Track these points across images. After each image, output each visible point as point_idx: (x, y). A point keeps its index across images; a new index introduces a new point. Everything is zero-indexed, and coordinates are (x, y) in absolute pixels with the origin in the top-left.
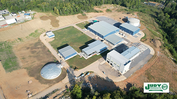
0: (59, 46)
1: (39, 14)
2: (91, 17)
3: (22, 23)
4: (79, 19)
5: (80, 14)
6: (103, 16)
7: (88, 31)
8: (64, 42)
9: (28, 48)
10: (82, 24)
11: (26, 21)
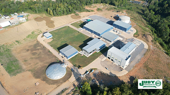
0: (59, 46)
1: (33, 16)
2: (84, 17)
3: (16, 25)
4: (73, 18)
5: (73, 14)
6: (95, 15)
7: (84, 29)
8: (62, 42)
9: (28, 50)
10: (76, 24)
11: (20, 23)
